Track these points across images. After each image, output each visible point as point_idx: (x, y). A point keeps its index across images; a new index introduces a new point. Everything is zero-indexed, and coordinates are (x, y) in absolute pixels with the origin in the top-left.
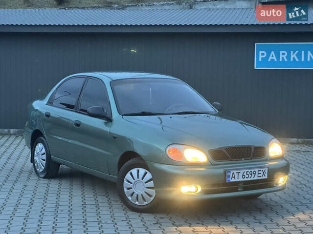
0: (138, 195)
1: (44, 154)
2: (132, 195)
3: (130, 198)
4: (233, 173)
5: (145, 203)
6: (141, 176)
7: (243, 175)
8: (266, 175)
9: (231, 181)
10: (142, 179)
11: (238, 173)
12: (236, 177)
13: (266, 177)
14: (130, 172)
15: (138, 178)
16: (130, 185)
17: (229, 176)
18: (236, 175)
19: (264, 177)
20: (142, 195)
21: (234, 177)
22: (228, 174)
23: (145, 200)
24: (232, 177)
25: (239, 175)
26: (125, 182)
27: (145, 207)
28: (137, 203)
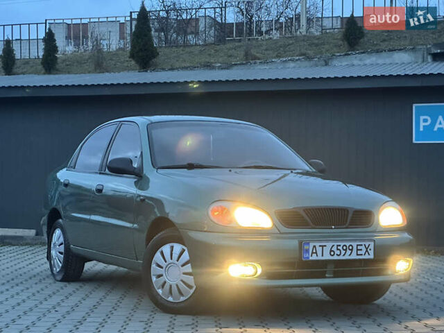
0: (171, 286)
1: (62, 244)
2: (163, 286)
3: (160, 291)
4: (315, 246)
5: (182, 299)
6: (175, 256)
7: (331, 251)
8: (372, 252)
9: (311, 258)
10: (178, 261)
11: (323, 246)
12: (319, 252)
13: (372, 256)
14: (160, 250)
15: (171, 259)
16: (161, 271)
17: (307, 251)
18: (319, 250)
19: (367, 257)
20: (177, 285)
21: (316, 253)
22: (306, 247)
23: (181, 294)
24: (313, 253)
25: (323, 250)
26: (153, 266)
27: (182, 305)
28: (170, 299)
